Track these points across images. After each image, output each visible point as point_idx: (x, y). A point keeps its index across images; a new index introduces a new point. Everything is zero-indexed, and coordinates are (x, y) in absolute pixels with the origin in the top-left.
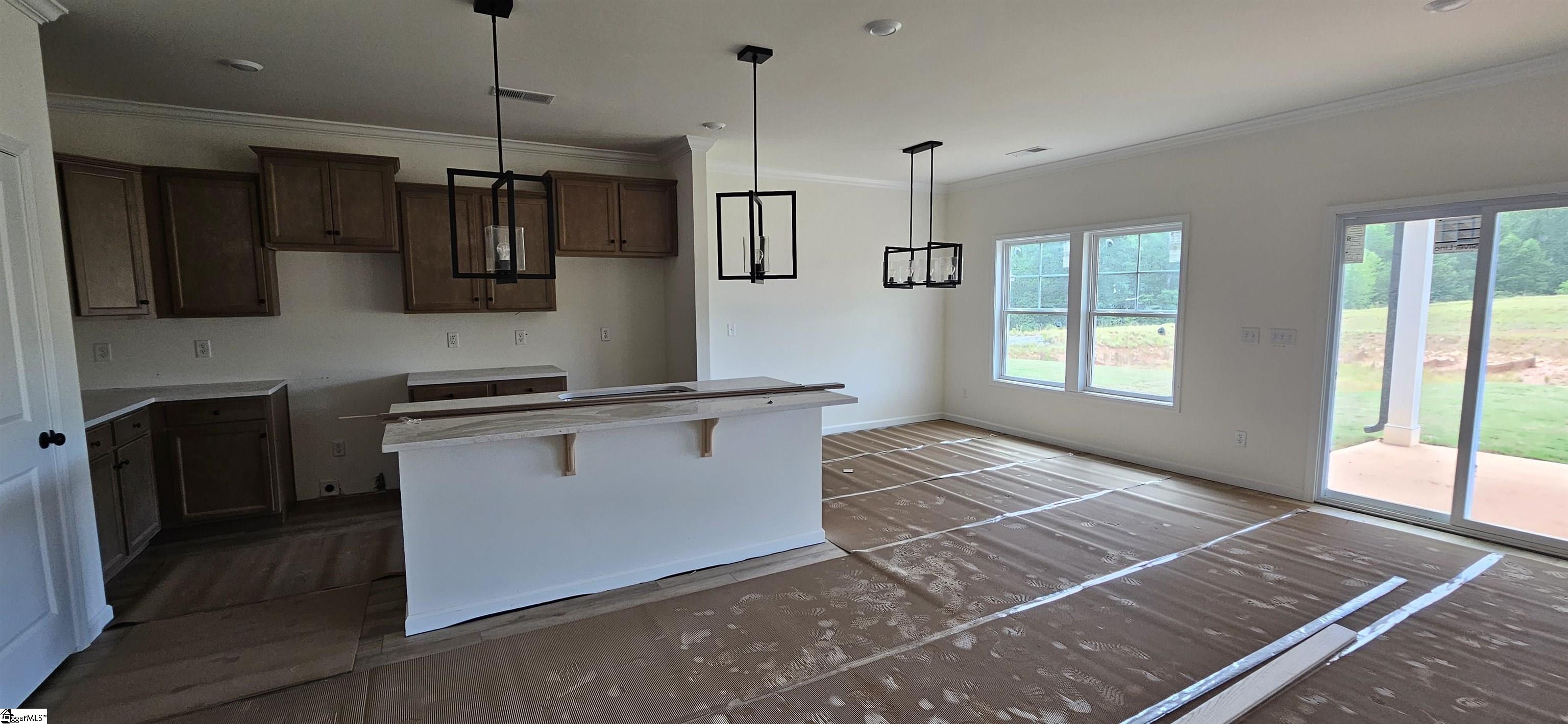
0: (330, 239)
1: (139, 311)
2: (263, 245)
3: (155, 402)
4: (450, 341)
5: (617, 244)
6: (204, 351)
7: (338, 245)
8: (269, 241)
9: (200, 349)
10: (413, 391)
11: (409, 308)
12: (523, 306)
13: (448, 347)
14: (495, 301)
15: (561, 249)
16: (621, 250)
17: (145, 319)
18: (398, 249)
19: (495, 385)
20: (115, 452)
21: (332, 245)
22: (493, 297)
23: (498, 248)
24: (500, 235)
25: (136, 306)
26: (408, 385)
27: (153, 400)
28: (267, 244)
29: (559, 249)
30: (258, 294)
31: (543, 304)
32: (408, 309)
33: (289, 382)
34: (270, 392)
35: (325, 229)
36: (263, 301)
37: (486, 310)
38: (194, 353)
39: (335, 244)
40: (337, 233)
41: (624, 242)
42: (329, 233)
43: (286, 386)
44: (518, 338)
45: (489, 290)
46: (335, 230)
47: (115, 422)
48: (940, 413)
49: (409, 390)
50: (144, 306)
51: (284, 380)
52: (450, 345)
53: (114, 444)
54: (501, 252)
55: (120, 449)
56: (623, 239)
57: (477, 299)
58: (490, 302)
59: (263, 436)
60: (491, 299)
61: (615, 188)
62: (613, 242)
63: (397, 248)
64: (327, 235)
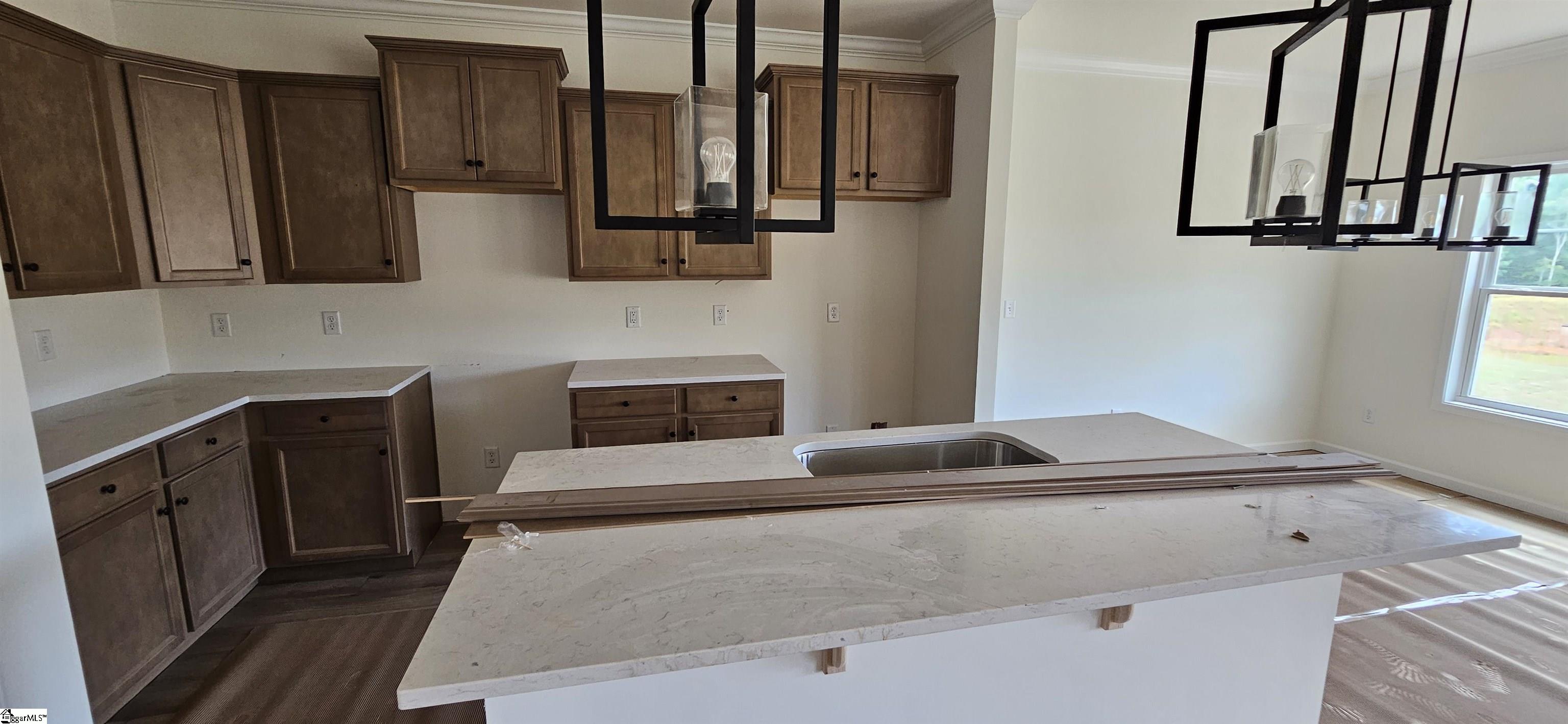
0: (472, 173)
1: (239, 275)
2: (388, 183)
3: (249, 403)
4: (630, 318)
5: (862, 178)
6: (333, 326)
7: (482, 181)
8: (394, 177)
9: (329, 324)
10: (575, 394)
11: (575, 274)
12: (725, 270)
13: (627, 327)
14: (690, 264)
15: (783, 186)
16: (868, 188)
17: (249, 284)
18: (561, 188)
19: (685, 389)
20: (166, 488)
21: (475, 181)
22: (686, 259)
23: (703, 152)
24: (709, 123)
25: (236, 268)
26: (569, 387)
27: (246, 400)
28: (392, 181)
29: (780, 186)
30: (384, 251)
31: (753, 270)
32: (574, 276)
33: (432, 370)
34: (391, 392)
35: (465, 159)
36: (389, 262)
37: (676, 277)
38: (321, 328)
39: (478, 180)
40: (480, 164)
41: (874, 175)
42: (469, 163)
43: (428, 374)
44: (717, 315)
45: (680, 246)
46: (477, 160)
47: (164, 444)
48: (1309, 440)
49: (570, 394)
50: (246, 268)
51: (426, 367)
52: (630, 325)
53: (164, 475)
54: (711, 160)
55: (173, 483)
56: (872, 171)
57: (664, 262)
58: (681, 265)
59: (383, 452)
60: (683, 261)
61: (865, 92)
62: (857, 175)
63: (559, 186)
64: (468, 167)
